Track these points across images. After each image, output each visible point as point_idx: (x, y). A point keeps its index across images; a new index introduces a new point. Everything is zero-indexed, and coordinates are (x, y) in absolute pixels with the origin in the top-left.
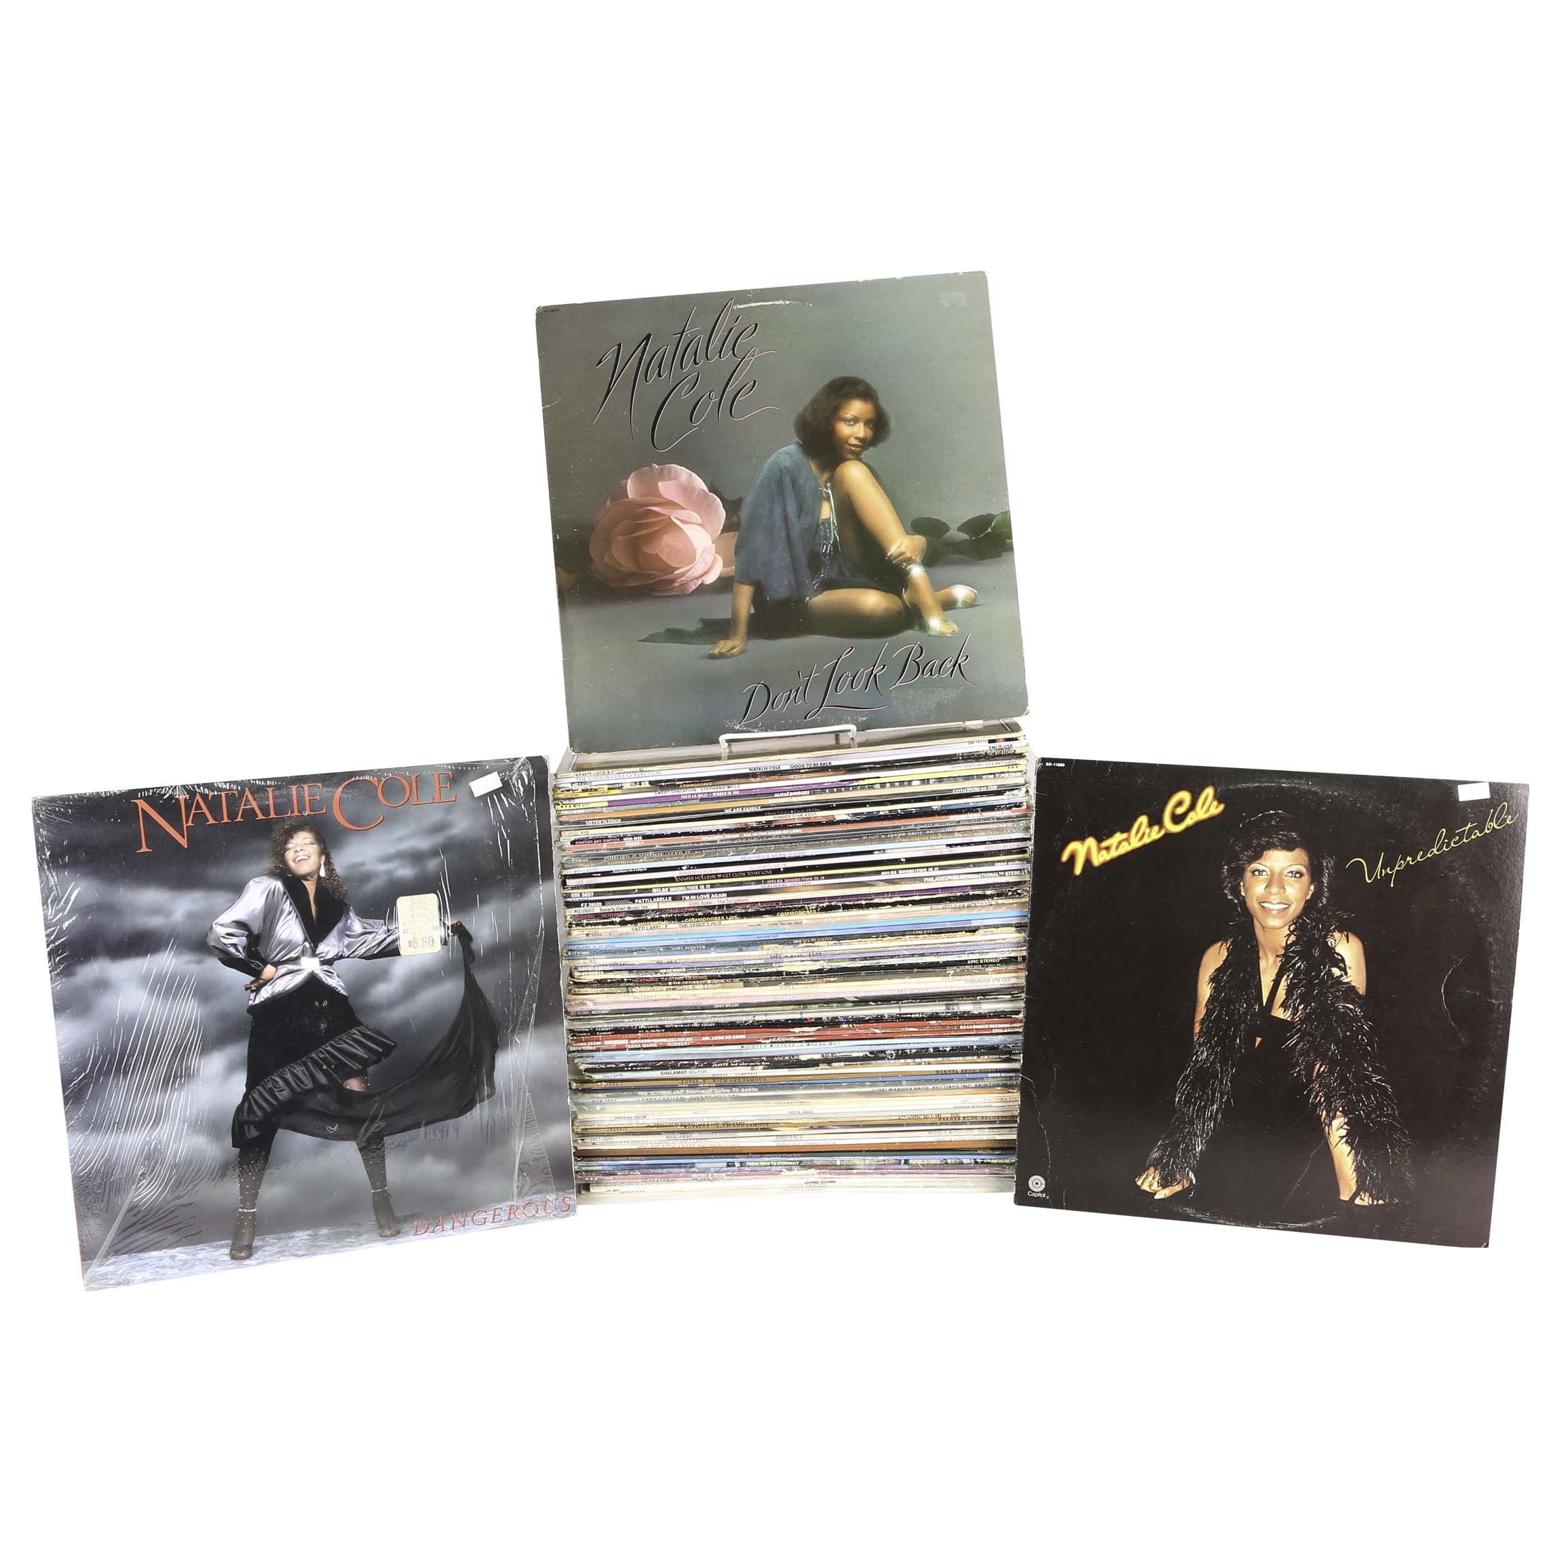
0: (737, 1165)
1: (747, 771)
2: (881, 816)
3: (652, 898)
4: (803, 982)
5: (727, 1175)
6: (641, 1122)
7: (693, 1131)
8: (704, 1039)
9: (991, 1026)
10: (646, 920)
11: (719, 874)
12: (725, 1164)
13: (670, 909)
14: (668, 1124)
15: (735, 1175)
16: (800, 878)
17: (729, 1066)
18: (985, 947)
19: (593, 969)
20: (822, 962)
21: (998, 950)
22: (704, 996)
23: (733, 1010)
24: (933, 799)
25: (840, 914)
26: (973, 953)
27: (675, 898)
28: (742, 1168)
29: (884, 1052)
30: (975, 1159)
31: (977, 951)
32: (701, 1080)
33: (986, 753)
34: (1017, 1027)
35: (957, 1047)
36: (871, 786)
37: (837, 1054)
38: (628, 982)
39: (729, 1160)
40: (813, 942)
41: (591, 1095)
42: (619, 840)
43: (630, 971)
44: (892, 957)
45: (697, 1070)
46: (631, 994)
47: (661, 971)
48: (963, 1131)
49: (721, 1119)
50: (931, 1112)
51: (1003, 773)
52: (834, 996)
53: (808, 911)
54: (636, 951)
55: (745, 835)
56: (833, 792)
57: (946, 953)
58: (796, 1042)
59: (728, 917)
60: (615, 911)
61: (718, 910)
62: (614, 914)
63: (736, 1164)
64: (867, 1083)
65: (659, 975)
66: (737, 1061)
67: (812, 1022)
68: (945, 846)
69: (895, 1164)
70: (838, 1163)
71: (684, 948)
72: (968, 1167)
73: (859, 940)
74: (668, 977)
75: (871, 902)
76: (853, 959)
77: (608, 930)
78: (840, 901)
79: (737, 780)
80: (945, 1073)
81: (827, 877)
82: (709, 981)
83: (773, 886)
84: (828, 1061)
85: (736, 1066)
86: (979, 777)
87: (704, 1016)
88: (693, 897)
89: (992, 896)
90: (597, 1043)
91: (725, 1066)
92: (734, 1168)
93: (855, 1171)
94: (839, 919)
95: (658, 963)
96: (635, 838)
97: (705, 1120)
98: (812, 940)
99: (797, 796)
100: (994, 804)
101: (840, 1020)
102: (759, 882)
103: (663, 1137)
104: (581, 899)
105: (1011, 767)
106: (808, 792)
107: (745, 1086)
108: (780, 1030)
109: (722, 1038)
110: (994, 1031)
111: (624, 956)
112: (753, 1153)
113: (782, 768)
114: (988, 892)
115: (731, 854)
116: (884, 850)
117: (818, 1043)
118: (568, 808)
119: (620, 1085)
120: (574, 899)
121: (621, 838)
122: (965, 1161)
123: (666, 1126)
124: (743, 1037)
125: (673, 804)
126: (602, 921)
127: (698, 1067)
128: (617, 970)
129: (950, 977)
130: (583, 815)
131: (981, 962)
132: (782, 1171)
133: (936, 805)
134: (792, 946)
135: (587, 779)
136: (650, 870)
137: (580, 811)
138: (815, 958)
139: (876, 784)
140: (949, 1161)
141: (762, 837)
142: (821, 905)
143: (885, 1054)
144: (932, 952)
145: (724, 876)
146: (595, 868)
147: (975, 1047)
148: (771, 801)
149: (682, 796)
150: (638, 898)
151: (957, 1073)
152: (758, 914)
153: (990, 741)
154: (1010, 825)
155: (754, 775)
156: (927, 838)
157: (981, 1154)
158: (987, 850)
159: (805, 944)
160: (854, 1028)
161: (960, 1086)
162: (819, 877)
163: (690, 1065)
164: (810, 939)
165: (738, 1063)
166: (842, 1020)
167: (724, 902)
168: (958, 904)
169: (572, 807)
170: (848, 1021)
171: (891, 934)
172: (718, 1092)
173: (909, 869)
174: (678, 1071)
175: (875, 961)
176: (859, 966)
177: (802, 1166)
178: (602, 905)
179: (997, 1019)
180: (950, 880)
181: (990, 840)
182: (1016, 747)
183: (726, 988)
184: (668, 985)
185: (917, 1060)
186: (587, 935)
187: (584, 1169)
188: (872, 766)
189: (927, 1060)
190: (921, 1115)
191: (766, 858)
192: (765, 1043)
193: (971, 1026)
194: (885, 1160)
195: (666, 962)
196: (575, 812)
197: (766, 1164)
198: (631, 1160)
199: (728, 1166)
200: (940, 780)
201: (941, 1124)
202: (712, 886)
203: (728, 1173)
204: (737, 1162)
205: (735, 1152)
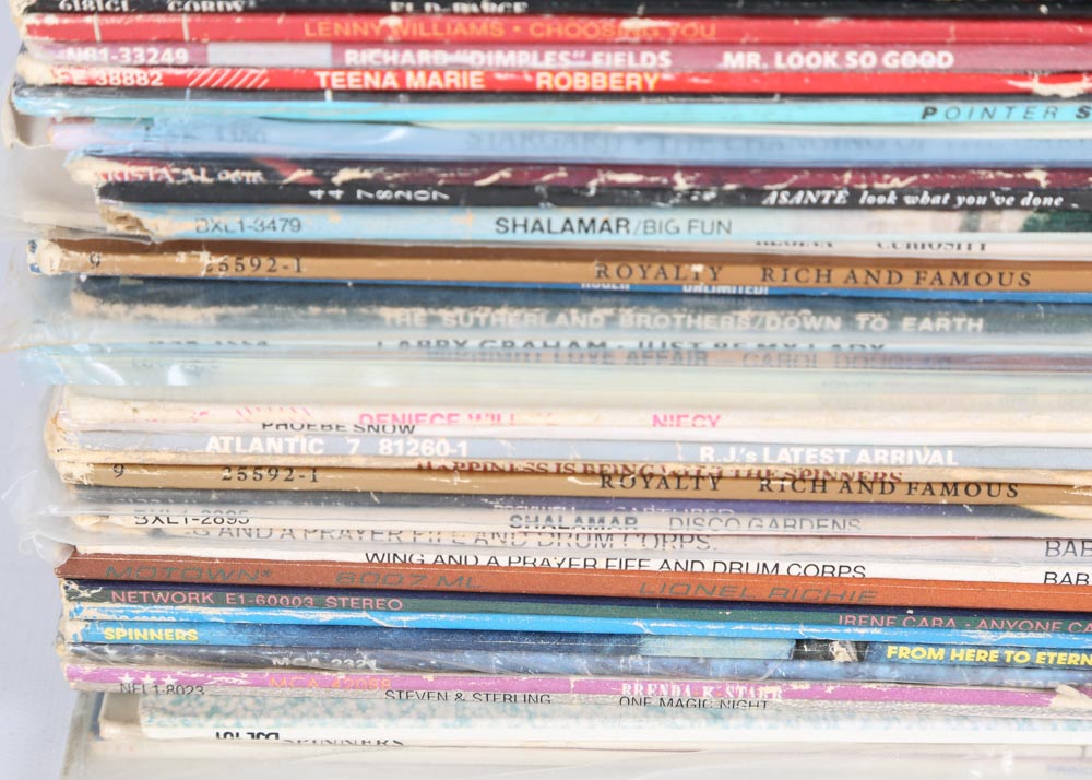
0: (842, 654)
5: (788, 695)
6: (390, 448)
7: (642, 503)
8: (737, 61)
12: (788, 647)
14: (520, 465)
15: (825, 697)
17: (853, 203)
28: (866, 667)
32: (698, 268)
39: (803, 631)
45: (682, 218)
49: (784, 456)
63: (836, 648)
66: (895, 182)
85: (886, 207)
90: (169, 55)
91: (832, 206)
92: (827, 664)
97: (707, 455)
103: (497, 520)
107: (922, 306)
109: (826, 60)
112: (921, 610)
119: (286, 267)
123: (513, 472)
124: (938, 60)
127: (688, 201)
132: (1051, 691)
163: (652, 188)
165: (900, 193)
172: (780, 327)
174: (587, 214)
187: (111, 634)
192: (1055, 98)
197: (982, 655)
198: (339, 608)
199: (798, 656)
203: (795, 686)
204: (843, 644)
205: (838, 600)
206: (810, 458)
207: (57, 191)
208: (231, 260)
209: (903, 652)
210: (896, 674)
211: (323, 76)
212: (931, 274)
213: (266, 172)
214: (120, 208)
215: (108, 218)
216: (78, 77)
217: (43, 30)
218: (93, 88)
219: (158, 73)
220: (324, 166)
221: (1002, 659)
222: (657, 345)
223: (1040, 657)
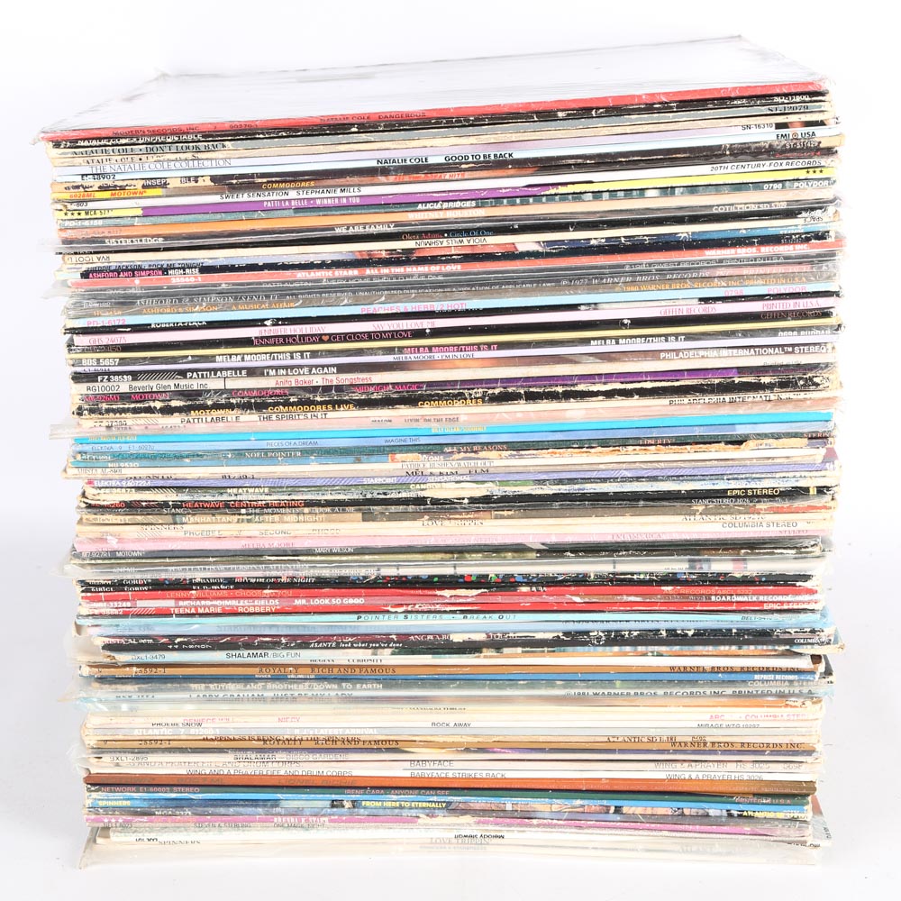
0: (348, 805)
1: (374, 164)
2: (592, 246)
3: (215, 370)
4: (458, 516)
5: (331, 821)
6: (196, 732)
7: (277, 750)
8: (298, 602)
9: (761, 598)
10: (204, 407)
11: (325, 334)
12: (329, 802)
13: (243, 390)
14: (237, 737)
15: (343, 822)
16: (458, 346)
17: (338, 647)
18: (756, 470)
19: (118, 484)
20: (490, 484)
21: (778, 475)
22: (300, 533)
23: (344, 558)
24: (679, 220)
25: (521, 408)
26: (737, 479)
27: (252, 372)
28: (356, 810)
29: (587, 633)
30: (727, 811)
31: (744, 476)
32: (291, 669)
33: (770, 146)
35: (705, 630)
36: (577, 196)
37: (510, 635)
38: (175, 506)
39: (334, 797)
40: (476, 452)
41: (114, 686)
42: (160, 272)
43: (179, 489)
44: (604, 480)
45: (285, 652)
46: (179, 526)
47: (229, 490)
48: (711, 764)
49: (322, 732)
50: (659, 732)
51: (798, 180)
52: (508, 541)
53: (469, 401)
54: (187, 457)
55: (369, 271)
56: (514, 204)
57: (692, 478)
58: (445, 612)
59: (339, 407)
60: (154, 389)
61: (322, 396)
62: (152, 395)
63: (345, 803)
64: (558, 683)
65: (225, 497)
66: (350, 639)
67: (472, 582)
68: (696, 301)
69: (600, 812)
70: (509, 807)
71: (266, 454)
72: (716, 821)
73: (550, 450)
74: (240, 501)
75: (573, 389)
76: (541, 482)
77: (142, 421)
78: (522, 386)
79: (356, 180)
80: (685, 670)
81: (502, 346)
82: (306, 510)
83: (412, 357)
84: (497, 644)
85: (348, 648)
86: (758, 185)
87: (298, 565)
88: (282, 372)
89: (770, 387)
90: (124, 604)
91: (331, 648)
92: (343, 810)
93: (535, 822)
94: (519, 415)
95: (224, 477)
96: (187, 271)
97: (297, 732)
98: (475, 448)
99: (456, 208)
100: (781, 233)
101: (517, 579)
102: (390, 350)
103: (230, 757)
104: (99, 368)
105: (811, 170)
106: (474, 203)
107: (362, 680)
108: (420, 592)
109: (326, 601)
110: (766, 607)
111: (169, 464)
112: (372, 788)
113: (431, 161)
114: (766, 380)
115: (346, 302)
116: (595, 304)
117: (482, 616)
118: (76, 216)
119: (160, 671)
120: (87, 369)
121: (165, 271)
122: (712, 812)
123: (234, 740)
124: (360, 601)
125: (250, 215)
126: (133, 406)
127: (287, 647)
128: (157, 487)
129: (698, 517)
130: (101, 230)
131: (750, 493)
132: (418, 817)
133: (684, 231)
134: (442, 457)
135: (108, 170)
136: (211, 325)
137: (96, 223)
138: (480, 478)
139: (585, 192)
140: (687, 812)
141: (397, 276)
142: (490, 392)
143: (589, 636)
144: (669, 474)
145: (333, 338)
146: (121, 318)
147: (734, 631)
148: (412, 217)
149: (265, 204)
150: (192, 371)
151: (704, 671)
152: (387, 402)
153: (779, 126)
154: (805, 268)
155: (385, 171)
156: (667, 287)
157: (739, 803)
158: (765, 310)
159: (462, 455)
160: (539, 594)
161: (708, 693)
162: (489, 346)
163: (274, 643)
164: (471, 447)
165: (352, 643)
166: (519, 579)
167: (332, 381)
168: (714, 398)
169: (83, 215)
170: (529, 581)
171: (604, 443)
172: (319, 689)
173: (636, 337)
174: (255, 652)
175: (577, 487)
176: (551, 492)
177: (451, 809)
178: (133, 380)
179: (771, 588)
180: (703, 357)
181: (771, 293)
182: (822, 136)
183: (334, 521)
184: (240, 514)
185: (640, 649)
186: (109, 427)
187: (102, 804)
188: (580, 161)
189: (656, 648)
190: (643, 737)
191: (402, 310)
192: (396, 612)
193: (729, 598)
194: (583, 806)
195: (237, 476)
196: (86, 223)
197: (394, 804)
198: (178, 792)
199: (333, 806)
200: (692, 189)
201: (676, 752)
202: (314, 354)
203: (332, 817)
204: (347, 801)
205: (345, 785)
206: (331, 732)
207: (89, 650)
208: (143, 669)
209: (368, 804)
210: (366, 813)
211: (172, 609)
212: (364, 669)
213: (154, 639)
214: (108, 653)
215: (103, 657)
216: (96, 612)
217: (86, 598)
218: (101, 616)
219: (121, 610)
220: (172, 637)
221: (401, 805)
222: (280, 695)
223: (413, 804)
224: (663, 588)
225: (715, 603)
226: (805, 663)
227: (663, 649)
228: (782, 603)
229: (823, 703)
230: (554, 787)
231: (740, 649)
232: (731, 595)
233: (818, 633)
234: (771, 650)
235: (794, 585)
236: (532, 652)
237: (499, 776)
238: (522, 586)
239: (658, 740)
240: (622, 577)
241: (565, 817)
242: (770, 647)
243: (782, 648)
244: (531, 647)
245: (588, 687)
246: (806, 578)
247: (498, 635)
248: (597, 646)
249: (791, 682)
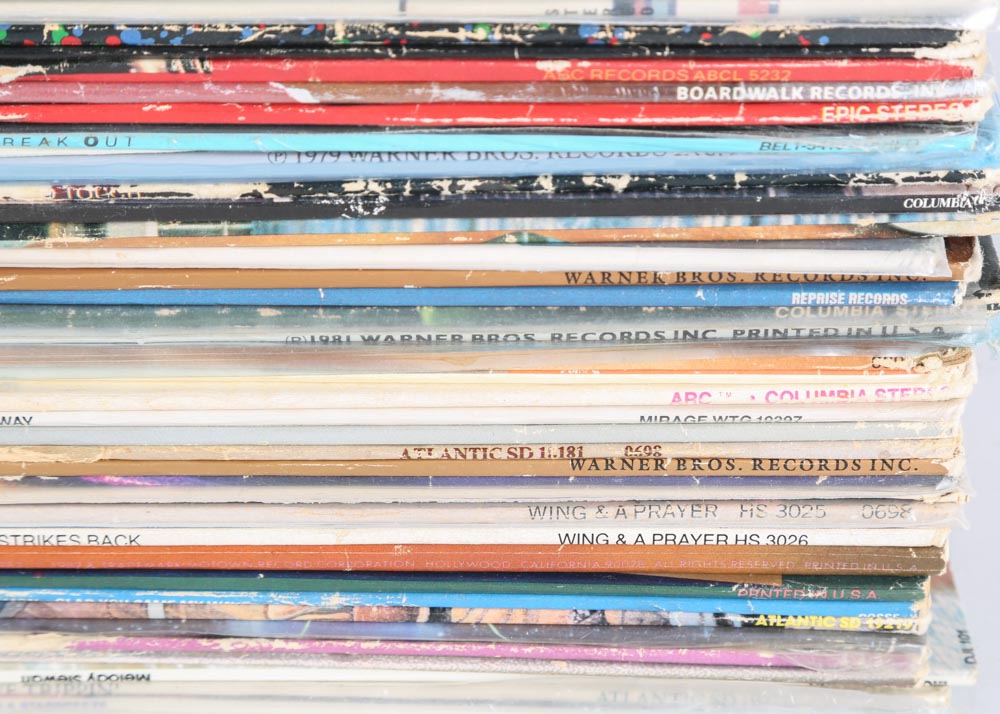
9: (816, 93)
29: (336, 185)
30: (717, 615)
34: (932, 104)
35: (661, 177)
37: (122, 190)
48: (674, 508)
50: (538, 435)
64: (265, 312)
69: (393, 622)
70: (156, 611)
72: (690, 635)
80: (606, 281)
84: (87, 213)
93: (225, 645)
101: (127, 39)
110: (827, 116)
117: (35, 137)
122: (677, 618)
140: (613, 618)
143: (342, 194)
147: (740, 178)
151: (657, 282)
157: (744, 598)
160: (191, 78)
161: (669, 334)
166: (132, 38)
170: (161, 43)
177: (5, 618)
179: (844, 63)
185: (484, 224)
189: (528, 224)
190: (496, 446)
193: (725, 92)
194: (349, 609)
201: (583, 481)
224: (541, 65)
225: (688, 107)
226: (928, 262)
227: (548, 225)
228: (873, 105)
229: (973, 360)
230: (269, 565)
231: (755, 223)
232: (732, 84)
233: (969, 181)
234: (839, 227)
235: (909, 57)
236: (188, 234)
237: (122, 542)
238: (140, 56)
239: (537, 454)
240: (425, 34)
241: (302, 634)
242: (837, 219)
243: (868, 221)
244: (184, 222)
245: (346, 324)
246: (943, 37)
247: (89, 189)
248: (363, 217)
249: (889, 309)
